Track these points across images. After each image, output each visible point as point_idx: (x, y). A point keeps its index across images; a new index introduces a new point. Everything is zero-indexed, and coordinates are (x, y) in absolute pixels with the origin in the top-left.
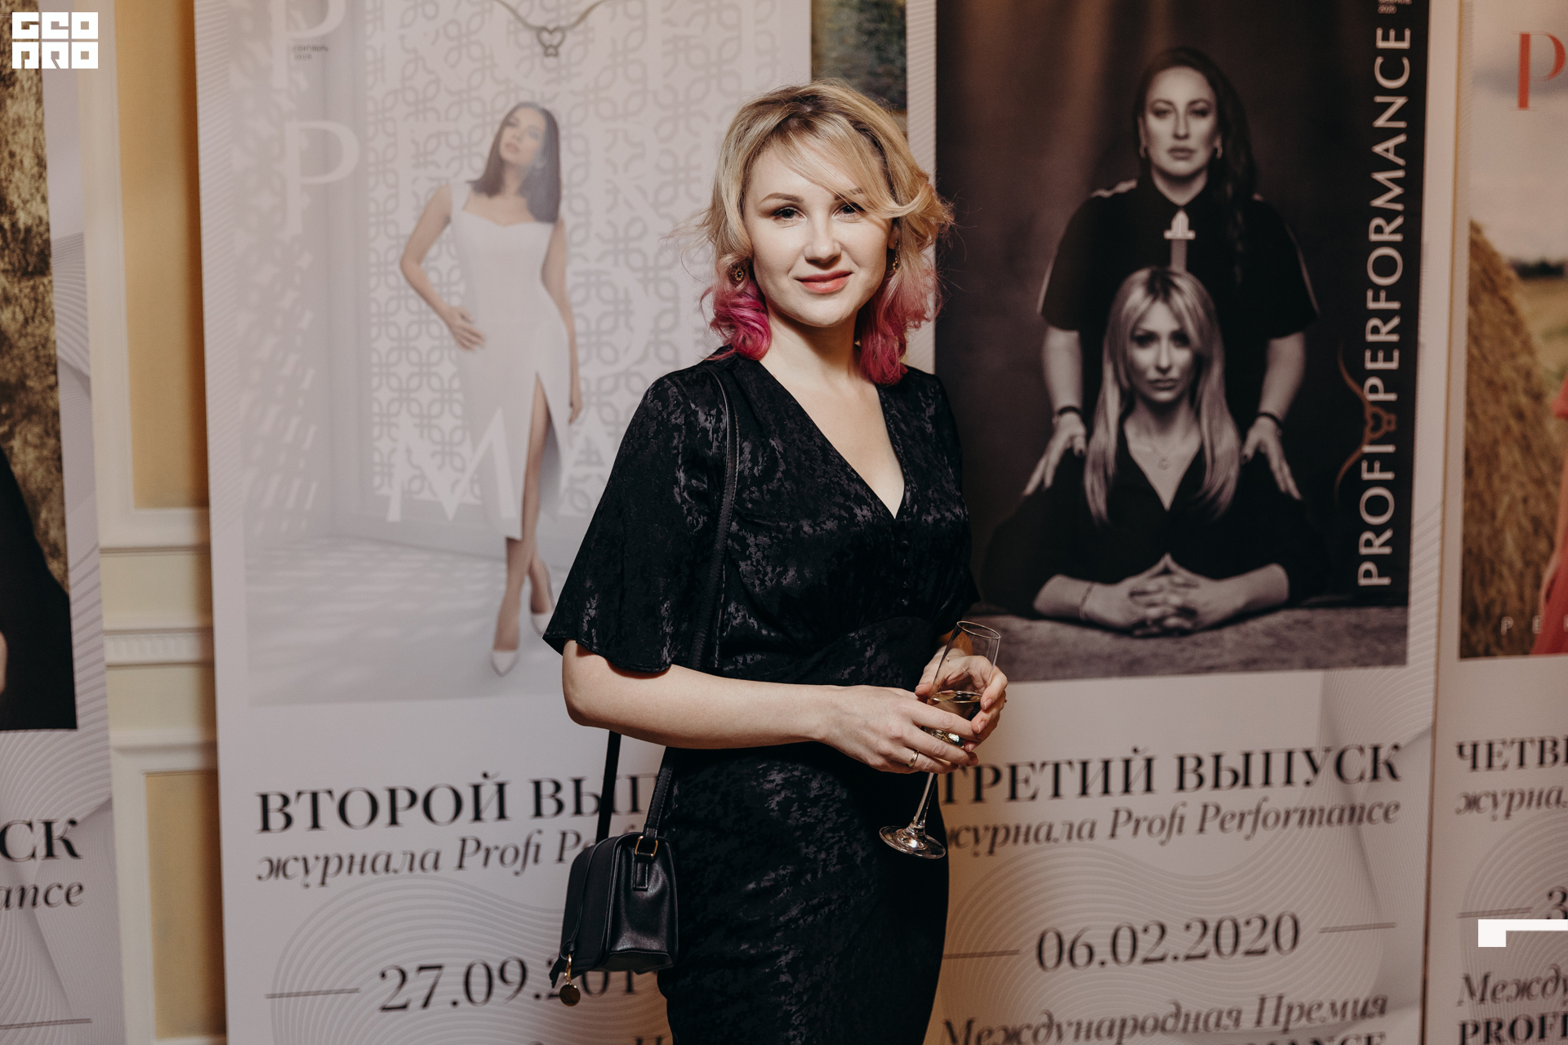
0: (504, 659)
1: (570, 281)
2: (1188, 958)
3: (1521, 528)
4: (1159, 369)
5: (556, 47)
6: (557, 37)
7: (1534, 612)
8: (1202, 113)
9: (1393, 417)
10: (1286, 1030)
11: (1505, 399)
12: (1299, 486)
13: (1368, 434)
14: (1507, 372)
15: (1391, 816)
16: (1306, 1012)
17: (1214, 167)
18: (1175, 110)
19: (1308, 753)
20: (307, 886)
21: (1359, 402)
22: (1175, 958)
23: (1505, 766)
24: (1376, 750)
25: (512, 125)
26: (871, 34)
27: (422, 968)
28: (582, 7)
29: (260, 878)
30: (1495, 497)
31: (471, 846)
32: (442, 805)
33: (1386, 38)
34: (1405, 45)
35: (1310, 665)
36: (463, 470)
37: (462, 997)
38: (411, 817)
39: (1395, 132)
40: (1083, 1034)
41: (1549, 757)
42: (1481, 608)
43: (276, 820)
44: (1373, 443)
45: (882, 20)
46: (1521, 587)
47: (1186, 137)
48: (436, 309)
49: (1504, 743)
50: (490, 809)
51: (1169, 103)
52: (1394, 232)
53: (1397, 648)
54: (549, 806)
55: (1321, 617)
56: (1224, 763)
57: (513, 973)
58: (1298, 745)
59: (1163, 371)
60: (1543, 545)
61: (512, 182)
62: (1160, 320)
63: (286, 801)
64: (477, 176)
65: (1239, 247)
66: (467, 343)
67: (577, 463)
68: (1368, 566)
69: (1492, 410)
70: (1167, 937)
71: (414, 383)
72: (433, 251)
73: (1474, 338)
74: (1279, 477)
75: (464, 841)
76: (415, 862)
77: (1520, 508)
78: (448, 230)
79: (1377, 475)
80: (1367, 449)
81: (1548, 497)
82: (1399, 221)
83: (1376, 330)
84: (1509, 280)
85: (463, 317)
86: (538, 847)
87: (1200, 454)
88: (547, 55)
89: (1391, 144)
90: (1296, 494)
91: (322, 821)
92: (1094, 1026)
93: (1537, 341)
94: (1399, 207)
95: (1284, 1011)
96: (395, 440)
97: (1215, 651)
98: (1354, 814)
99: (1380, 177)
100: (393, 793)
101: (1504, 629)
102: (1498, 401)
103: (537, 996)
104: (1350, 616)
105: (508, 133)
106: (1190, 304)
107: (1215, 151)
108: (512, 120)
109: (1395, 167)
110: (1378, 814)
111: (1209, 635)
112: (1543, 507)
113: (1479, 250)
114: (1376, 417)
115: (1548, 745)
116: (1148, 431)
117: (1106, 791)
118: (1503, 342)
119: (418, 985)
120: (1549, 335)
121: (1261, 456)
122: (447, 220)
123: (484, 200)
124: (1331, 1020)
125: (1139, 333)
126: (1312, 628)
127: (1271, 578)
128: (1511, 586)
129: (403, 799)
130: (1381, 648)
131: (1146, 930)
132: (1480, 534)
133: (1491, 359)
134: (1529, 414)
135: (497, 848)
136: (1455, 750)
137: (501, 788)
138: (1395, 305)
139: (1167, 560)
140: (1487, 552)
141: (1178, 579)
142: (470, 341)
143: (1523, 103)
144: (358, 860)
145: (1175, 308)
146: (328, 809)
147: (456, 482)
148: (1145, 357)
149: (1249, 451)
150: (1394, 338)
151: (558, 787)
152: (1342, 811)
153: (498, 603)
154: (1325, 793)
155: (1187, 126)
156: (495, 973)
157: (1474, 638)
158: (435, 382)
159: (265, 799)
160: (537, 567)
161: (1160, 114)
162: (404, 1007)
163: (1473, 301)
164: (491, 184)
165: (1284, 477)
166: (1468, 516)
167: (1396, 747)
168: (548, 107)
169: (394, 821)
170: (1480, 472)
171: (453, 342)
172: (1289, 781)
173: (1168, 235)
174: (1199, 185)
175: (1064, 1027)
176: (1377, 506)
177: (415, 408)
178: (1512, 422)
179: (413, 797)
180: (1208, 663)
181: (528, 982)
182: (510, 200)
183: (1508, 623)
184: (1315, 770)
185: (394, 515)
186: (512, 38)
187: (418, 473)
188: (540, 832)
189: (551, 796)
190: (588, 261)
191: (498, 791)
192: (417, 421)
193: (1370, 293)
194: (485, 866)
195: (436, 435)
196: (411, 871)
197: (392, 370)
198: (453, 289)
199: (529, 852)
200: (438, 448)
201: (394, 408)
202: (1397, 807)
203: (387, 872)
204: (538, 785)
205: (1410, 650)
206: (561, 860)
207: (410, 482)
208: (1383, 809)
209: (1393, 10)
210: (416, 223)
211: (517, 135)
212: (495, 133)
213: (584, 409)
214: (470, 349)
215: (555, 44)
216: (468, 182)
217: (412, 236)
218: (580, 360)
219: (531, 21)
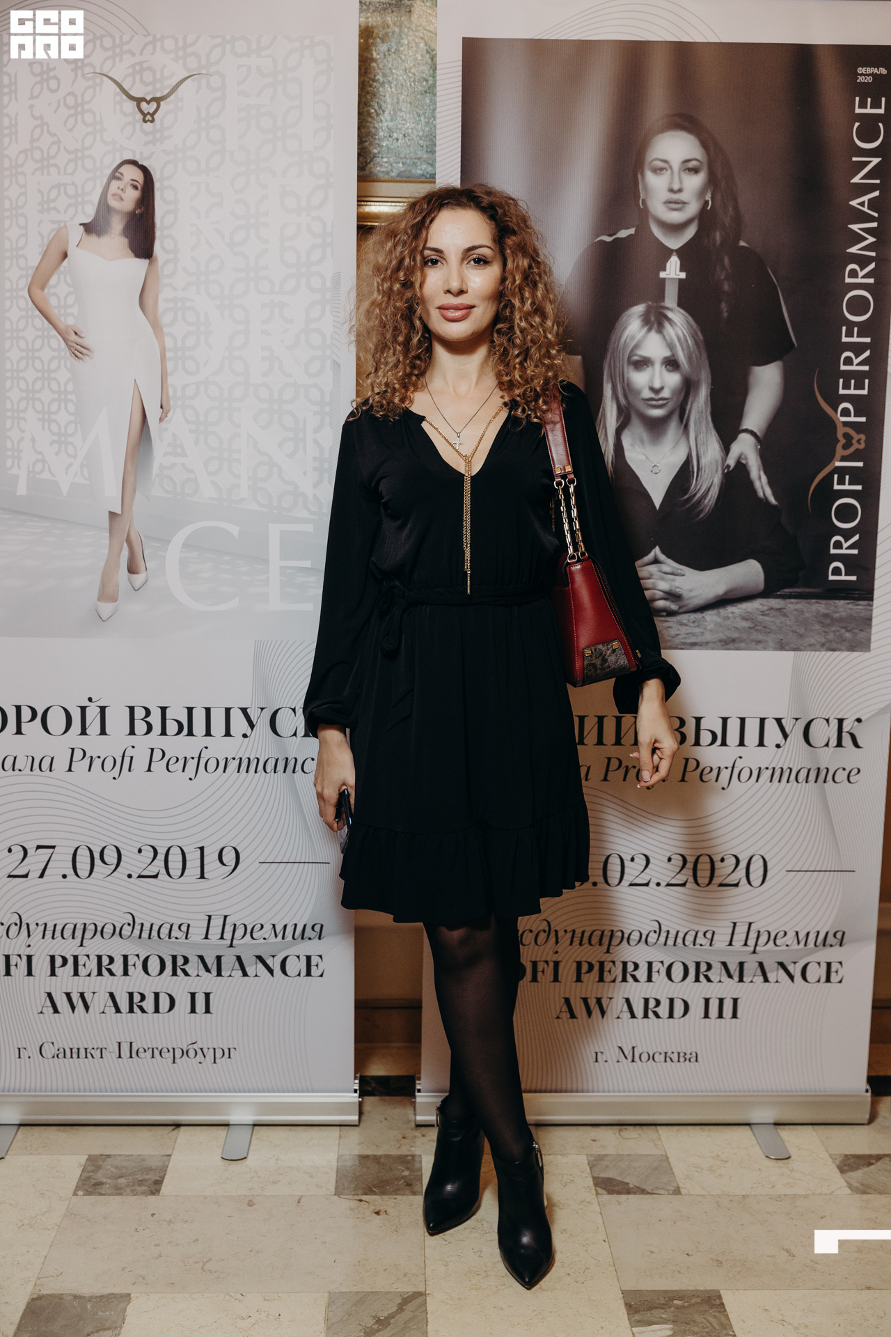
0: (106, 608)
1: (162, 306)
2: (668, 885)
4: (652, 389)
5: (152, 115)
6: (154, 105)
8: (695, 171)
9: (863, 437)
10: (754, 952)
12: (774, 494)
13: (840, 451)
15: (852, 779)
16: (773, 939)
17: (705, 218)
18: (671, 168)
19: (779, 721)
21: (832, 424)
22: (658, 884)
24: (841, 721)
25: (119, 179)
27: (39, 847)
28: (174, 82)
31: (78, 754)
32: (56, 721)
33: (863, 105)
34: (881, 111)
35: (782, 646)
36: (75, 457)
37: (70, 872)
38: (32, 729)
39: (872, 188)
40: (577, 941)
44: (843, 459)
47: (680, 190)
48: (54, 326)
50: (94, 726)
51: (666, 162)
52: (863, 277)
53: (862, 635)
54: (140, 727)
55: (793, 605)
56: (704, 725)
57: (111, 856)
58: (771, 714)
59: (657, 391)
61: (115, 225)
62: (654, 347)
64: (87, 220)
65: (726, 287)
66: (78, 354)
67: (166, 454)
68: (835, 564)
70: (650, 866)
71: (38, 386)
72: (53, 281)
74: (757, 485)
75: (73, 750)
76: (35, 764)
78: (66, 260)
79: (847, 487)
80: (838, 464)
82: (872, 266)
83: (848, 361)
85: (76, 333)
86: (132, 758)
87: (687, 465)
88: (145, 121)
89: (866, 198)
90: (772, 500)
92: (587, 935)
94: (873, 254)
95: (753, 935)
96: (23, 431)
97: (697, 630)
98: (820, 775)
99: (855, 227)
100: (18, 708)
103: (130, 876)
104: (820, 607)
105: (115, 185)
106: (681, 335)
107: (707, 202)
108: (117, 174)
109: (870, 219)
110: (841, 776)
111: (693, 616)
114: (846, 436)
116: (642, 441)
117: (600, 742)
119: (36, 861)
121: (741, 467)
122: (65, 256)
123: (93, 238)
124: (795, 946)
125: (636, 358)
126: (785, 615)
127: (749, 572)
129: (26, 714)
130: (848, 635)
131: (632, 860)
135: (99, 757)
137: (103, 710)
138: (868, 340)
139: (657, 551)
141: (665, 568)
142: (81, 353)
145: (667, 337)
147: (70, 465)
148: (640, 379)
149: (731, 462)
150: (866, 368)
151: (148, 712)
152: (809, 770)
153: (103, 564)
154: (794, 754)
155: (681, 182)
156: (97, 856)
158: (54, 386)
160: (133, 537)
161: (657, 171)
162: (26, 876)
164: (98, 226)
165: (762, 485)
167: (859, 720)
168: (145, 164)
169: (19, 732)
171: (68, 354)
172: (761, 744)
173: (662, 275)
174: (691, 232)
175: (561, 934)
176: (846, 513)
177: (38, 406)
179: (34, 713)
180: (692, 640)
181: (122, 864)
184: (785, 736)
185: (22, 490)
186: (118, 107)
187: (40, 457)
188: (133, 747)
189: (142, 719)
190: (175, 289)
191: (100, 712)
192: (40, 416)
193: (844, 328)
194: (89, 770)
195: (54, 428)
196: (31, 770)
197: (21, 375)
198: (69, 311)
199: (124, 763)
200: (56, 438)
201: (23, 405)
202: (859, 771)
203: (13, 770)
204: (132, 709)
205: (873, 638)
206: (149, 770)
207: (34, 464)
208: (847, 772)
209: (870, 79)
210: (40, 257)
211: (122, 187)
212: (104, 184)
213: (172, 411)
214: (82, 359)
215: (151, 112)
216: (81, 224)
217: (37, 267)
218: (169, 371)
219: (133, 93)
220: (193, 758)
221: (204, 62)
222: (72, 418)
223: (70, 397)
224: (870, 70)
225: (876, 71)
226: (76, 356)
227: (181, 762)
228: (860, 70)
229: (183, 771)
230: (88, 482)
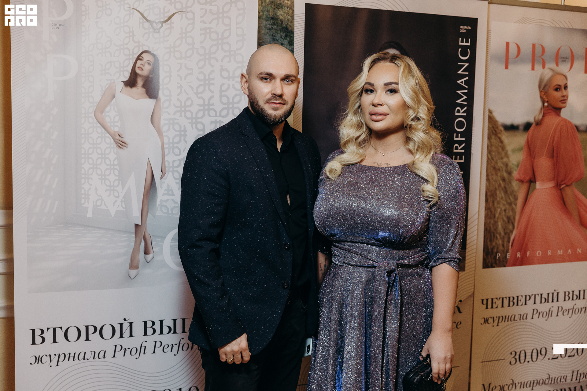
0: (133, 272)
1: (162, 122)
3: (504, 221)
7: (507, 252)
11: (499, 174)
14: (500, 164)
15: (458, 327)
20: (51, 366)
23: (497, 307)
25: (141, 60)
26: (270, 29)
29: (31, 364)
30: (495, 209)
31: (119, 348)
32: (107, 332)
33: (462, 42)
34: (469, 44)
36: (118, 197)
38: (95, 337)
39: (465, 76)
41: (511, 303)
42: (490, 250)
43: (38, 340)
45: (275, 24)
46: (503, 242)
48: (108, 132)
49: (497, 298)
50: (126, 333)
52: (462, 113)
54: (150, 331)
60: (511, 227)
61: (140, 82)
63: (43, 332)
64: (126, 79)
66: (121, 146)
67: (164, 195)
69: (495, 178)
71: (99, 161)
72: (108, 109)
73: (489, 152)
75: (116, 346)
76: (96, 355)
77: (504, 213)
78: (115, 99)
81: (513, 209)
82: (465, 108)
83: (457, 148)
84: (501, 131)
85: (119, 135)
86: (145, 347)
88: (154, 32)
89: (463, 80)
91: (58, 340)
93: (510, 153)
94: (466, 103)
96: (91, 185)
99: (459, 92)
100: (87, 327)
101: (498, 256)
102: (497, 175)
105: (139, 62)
108: (140, 57)
109: (465, 89)
112: (511, 213)
113: (491, 120)
115: (511, 299)
118: (499, 153)
120: (514, 151)
122: (114, 97)
123: (128, 89)
128: (501, 242)
129: (91, 330)
132: (490, 222)
133: (495, 159)
134: (507, 180)
135: (129, 348)
136: (481, 301)
137: (131, 324)
138: (464, 139)
140: (492, 229)
142: (122, 145)
143: (507, 67)
144: (72, 355)
146: (60, 335)
147: (116, 201)
150: (463, 151)
151: (154, 323)
153: (132, 250)
157: (488, 261)
158: (108, 162)
159: (34, 331)
160: (147, 236)
163: (489, 138)
164: (131, 83)
166: (486, 216)
167: (461, 301)
168: (155, 53)
169: (87, 339)
170: (490, 200)
171: (115, 146)
177: (99, 172)
178: (501, 182)
179: (95, 328)
182: (139, 89)
183: (499, 255)
185: (90, 215)
186: (141, 25)
187: (100, 198)
188: (146, 342)
189: (151, 327)
190: (169, 114)
191: (130, 325)
192: (100, 177)
193: (455, 134)
194: (124, 356)
195: (108, 183)
196: (94, 358)
197: (90, 156)
198: (116, 124)
199: (141, 350)
200: (108, 188)
201: (91, 171)
202: (461, 323)
203: (84, 359)
204: (145, 323)
205: (466, 265)
206: (154, 352)
207: (96, 201)
208: (456, 324)
209: (464, 31)
210: (101, 97)
211: (142, 64)
212: (134, 62)
213: (167, 173)
214: (122, 148)
215: (158, 28)
216: (122, 81)
217: (99, 103)
218: (166, 154)
219: (148, 18)
220: (176, 344)
221: (184, 6)
222: (117, 178)
223: (116, 167)
224: (465, 27)
225: (467, 27)
226: (119, 147)
227: (170, 347)
228: (461, 27)
229: (171, 351)
230: (125, 210)
